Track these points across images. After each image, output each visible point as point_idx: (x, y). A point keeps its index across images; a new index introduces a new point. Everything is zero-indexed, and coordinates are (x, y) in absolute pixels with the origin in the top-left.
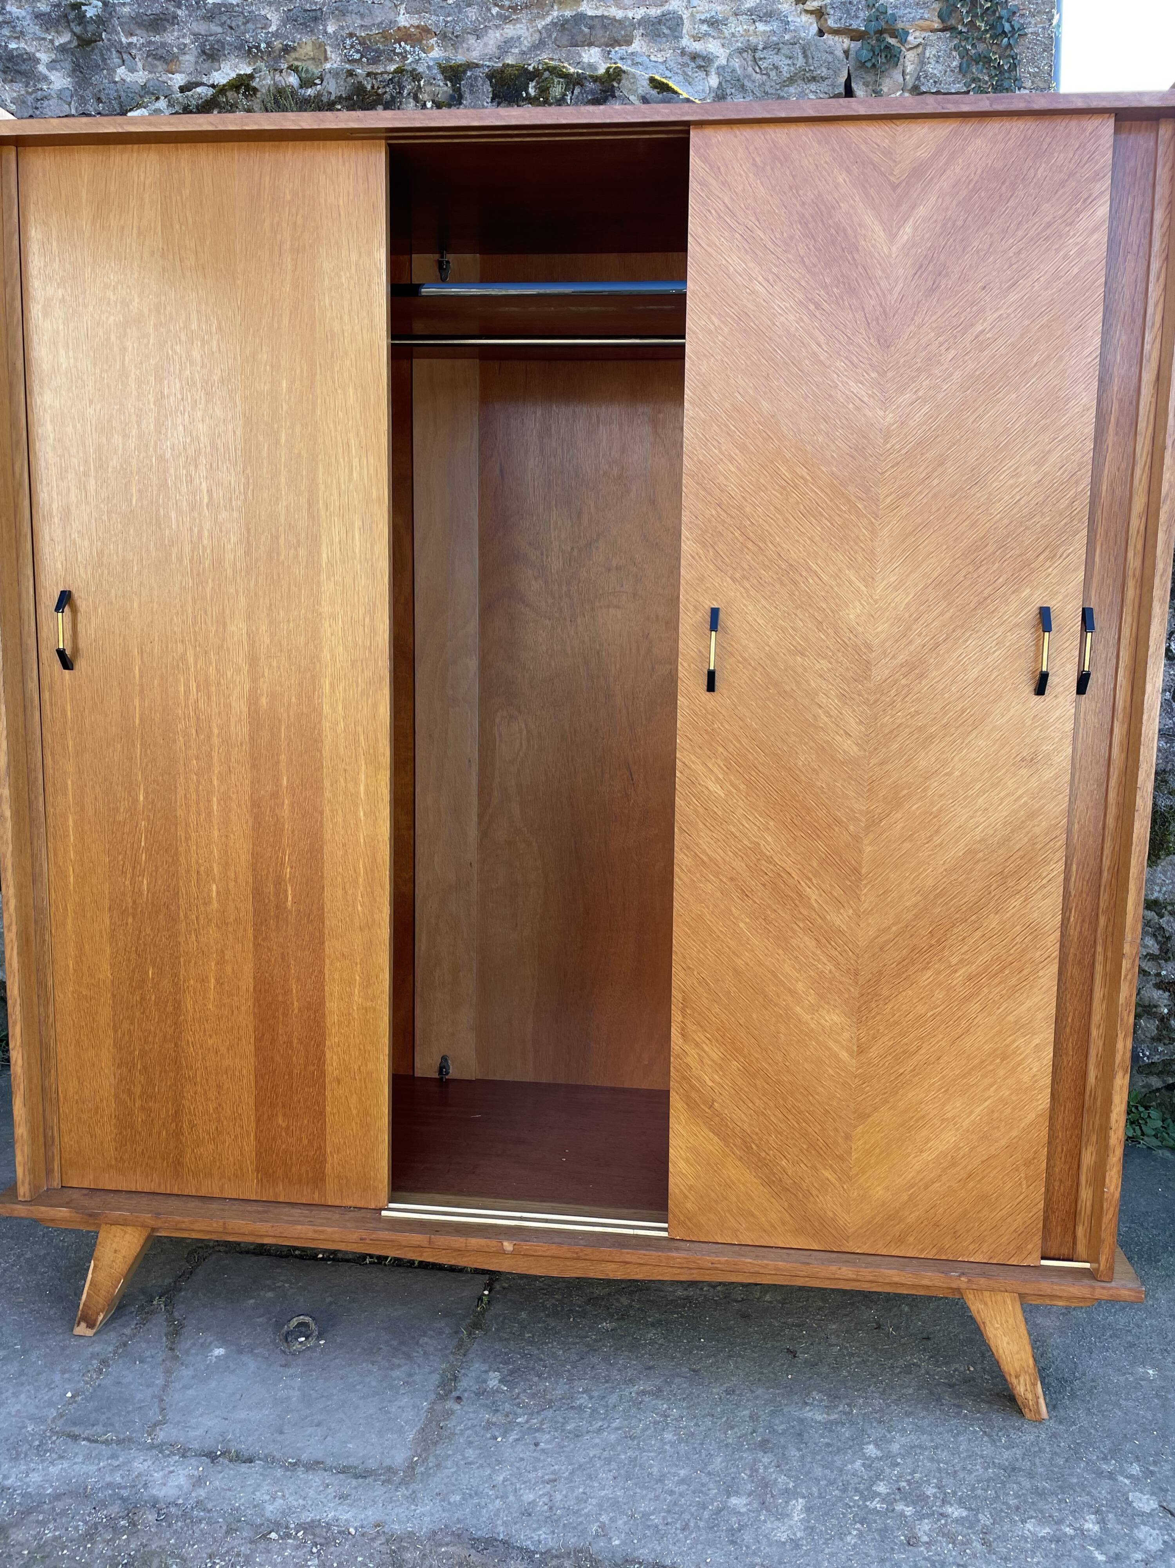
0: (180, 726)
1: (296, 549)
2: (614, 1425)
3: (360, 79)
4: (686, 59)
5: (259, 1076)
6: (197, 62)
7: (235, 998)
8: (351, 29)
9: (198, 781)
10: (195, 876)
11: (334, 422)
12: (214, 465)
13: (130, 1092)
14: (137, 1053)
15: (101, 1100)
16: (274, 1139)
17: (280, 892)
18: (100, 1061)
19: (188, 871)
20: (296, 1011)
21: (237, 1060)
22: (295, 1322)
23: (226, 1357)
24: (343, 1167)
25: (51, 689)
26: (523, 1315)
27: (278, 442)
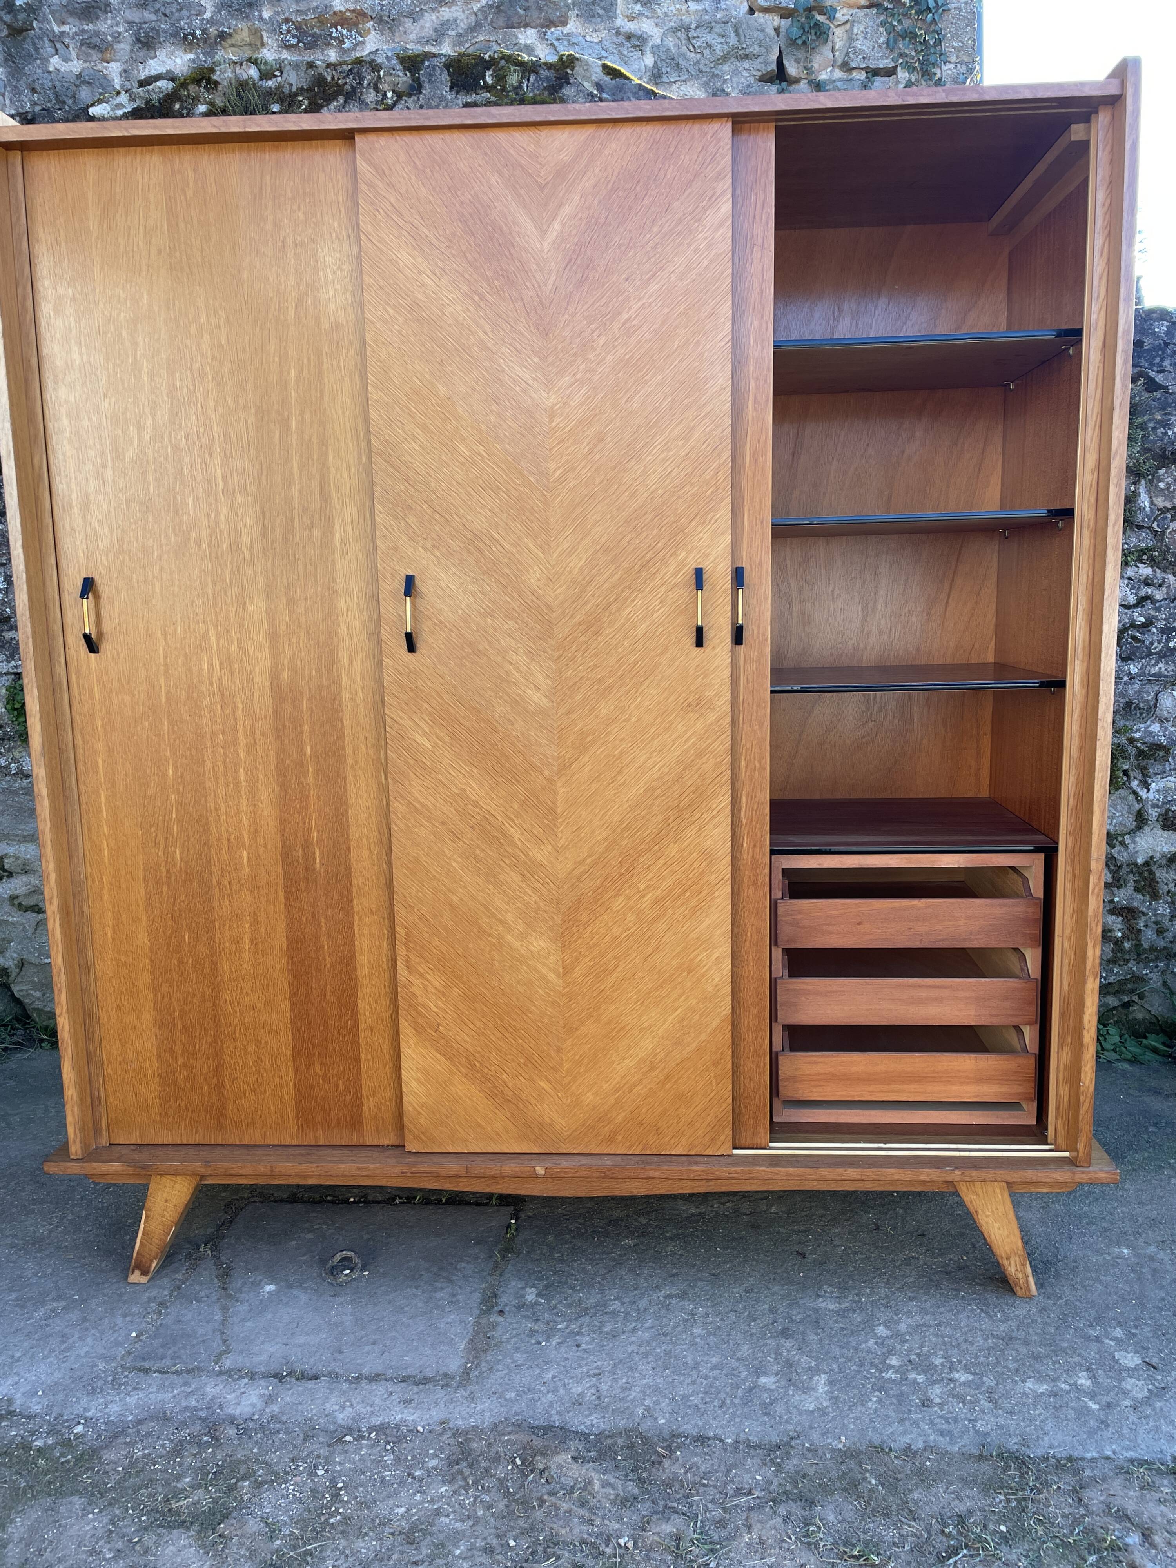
0: (205, 703)
1: (310, 530)
2: (647, 1325)
3: (320, 70)
4: (621, 39)
5: (295, 1029)
6: (132, 51)
7: (270, 957)
8: (287, 14)
9: (225, 754)
10: (226, 844)
11: (342, 408)
12: (228, 453)
13: (171, 1051)
14: (177, 1014)
15: (144, 1060)
16: (312, 1087)
17: (308, 855)
18: (142, 1024)
19: (219, 840)
20: (328, 966)
21: (274, 1015)
22: (338, 1257)
23: (277, 1292)
24: (380, 1109)
25: (78, 672)
26: (550, 1238)
27: (288, 428)
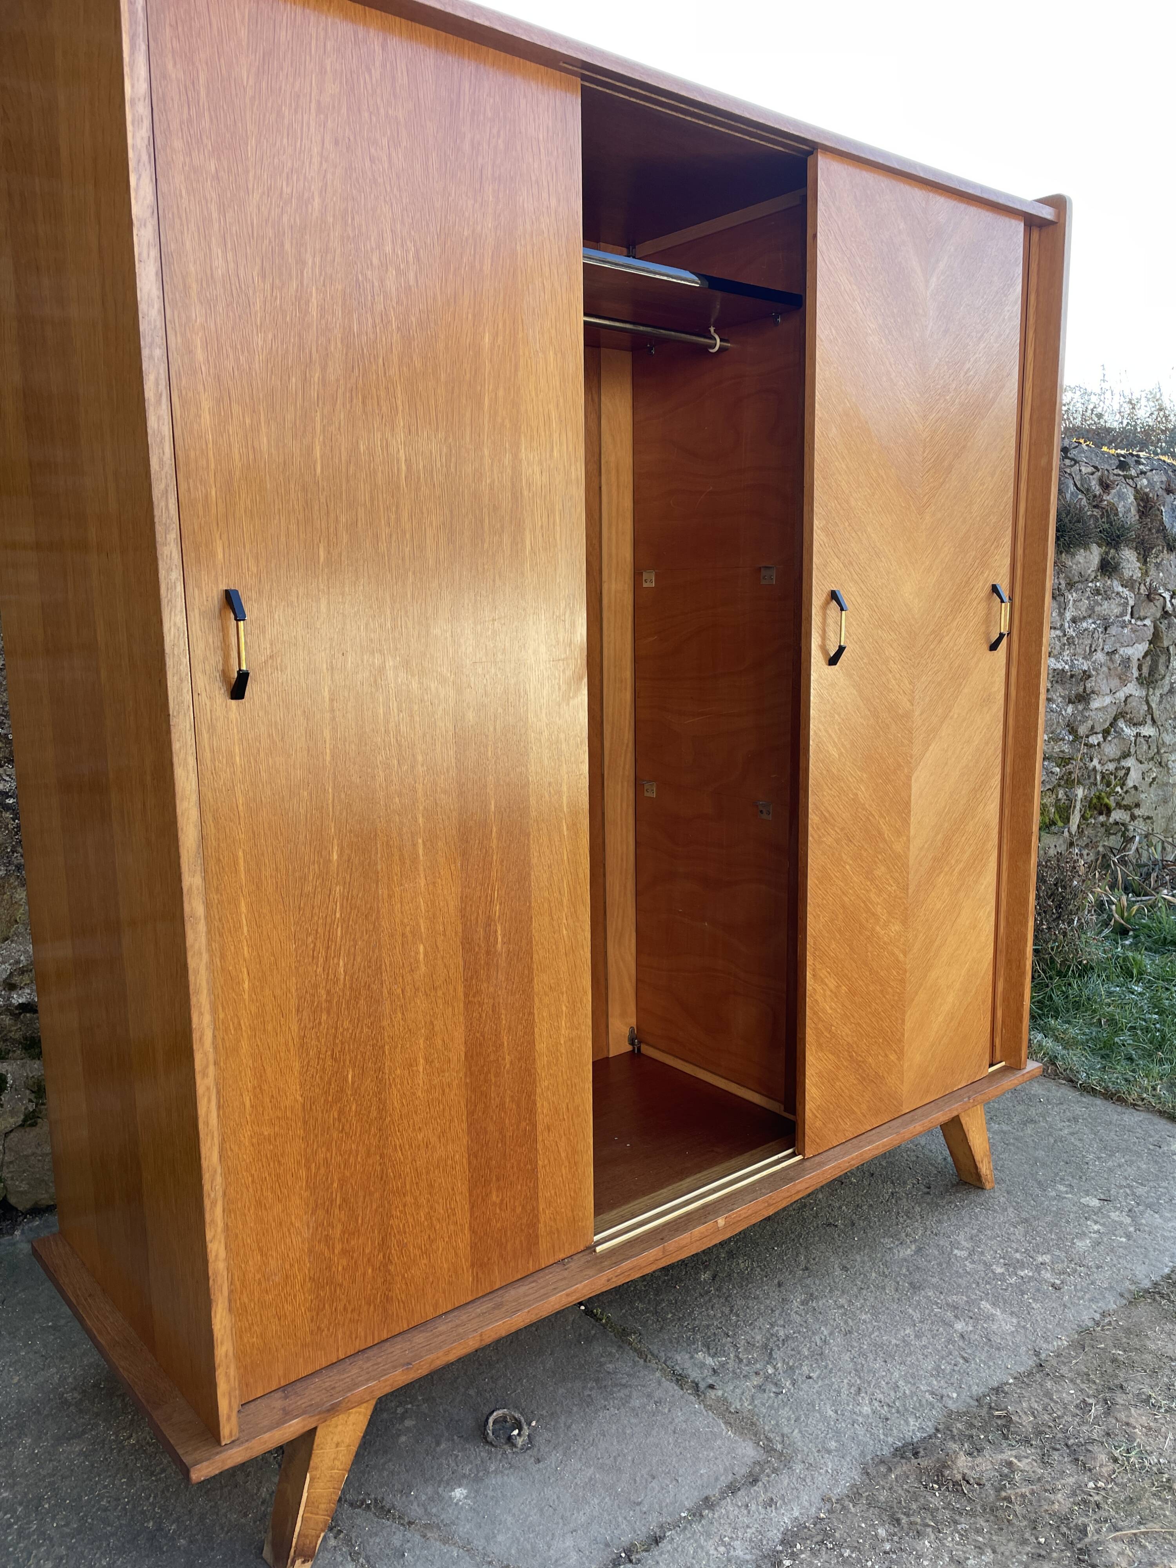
0: (379, 758)
1: (500, 536)
5: (472, 1155)
7: (447, 1074)
10: (399, 940)
12: (413, 429)
13: (327, 1239)
14: (335, 1185)
15: (292, 1266)
16: (488, 1221)
17: (489, 936)
18: (290, 1215)
19: (392, 936)
20: (508, 1066)
21: (450, 1147)
22: (490, 1423)
23: (474, 1492)
24: (555, 1220)
25: (212, 728)
